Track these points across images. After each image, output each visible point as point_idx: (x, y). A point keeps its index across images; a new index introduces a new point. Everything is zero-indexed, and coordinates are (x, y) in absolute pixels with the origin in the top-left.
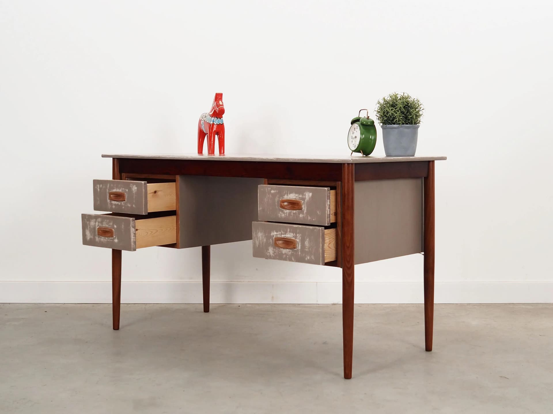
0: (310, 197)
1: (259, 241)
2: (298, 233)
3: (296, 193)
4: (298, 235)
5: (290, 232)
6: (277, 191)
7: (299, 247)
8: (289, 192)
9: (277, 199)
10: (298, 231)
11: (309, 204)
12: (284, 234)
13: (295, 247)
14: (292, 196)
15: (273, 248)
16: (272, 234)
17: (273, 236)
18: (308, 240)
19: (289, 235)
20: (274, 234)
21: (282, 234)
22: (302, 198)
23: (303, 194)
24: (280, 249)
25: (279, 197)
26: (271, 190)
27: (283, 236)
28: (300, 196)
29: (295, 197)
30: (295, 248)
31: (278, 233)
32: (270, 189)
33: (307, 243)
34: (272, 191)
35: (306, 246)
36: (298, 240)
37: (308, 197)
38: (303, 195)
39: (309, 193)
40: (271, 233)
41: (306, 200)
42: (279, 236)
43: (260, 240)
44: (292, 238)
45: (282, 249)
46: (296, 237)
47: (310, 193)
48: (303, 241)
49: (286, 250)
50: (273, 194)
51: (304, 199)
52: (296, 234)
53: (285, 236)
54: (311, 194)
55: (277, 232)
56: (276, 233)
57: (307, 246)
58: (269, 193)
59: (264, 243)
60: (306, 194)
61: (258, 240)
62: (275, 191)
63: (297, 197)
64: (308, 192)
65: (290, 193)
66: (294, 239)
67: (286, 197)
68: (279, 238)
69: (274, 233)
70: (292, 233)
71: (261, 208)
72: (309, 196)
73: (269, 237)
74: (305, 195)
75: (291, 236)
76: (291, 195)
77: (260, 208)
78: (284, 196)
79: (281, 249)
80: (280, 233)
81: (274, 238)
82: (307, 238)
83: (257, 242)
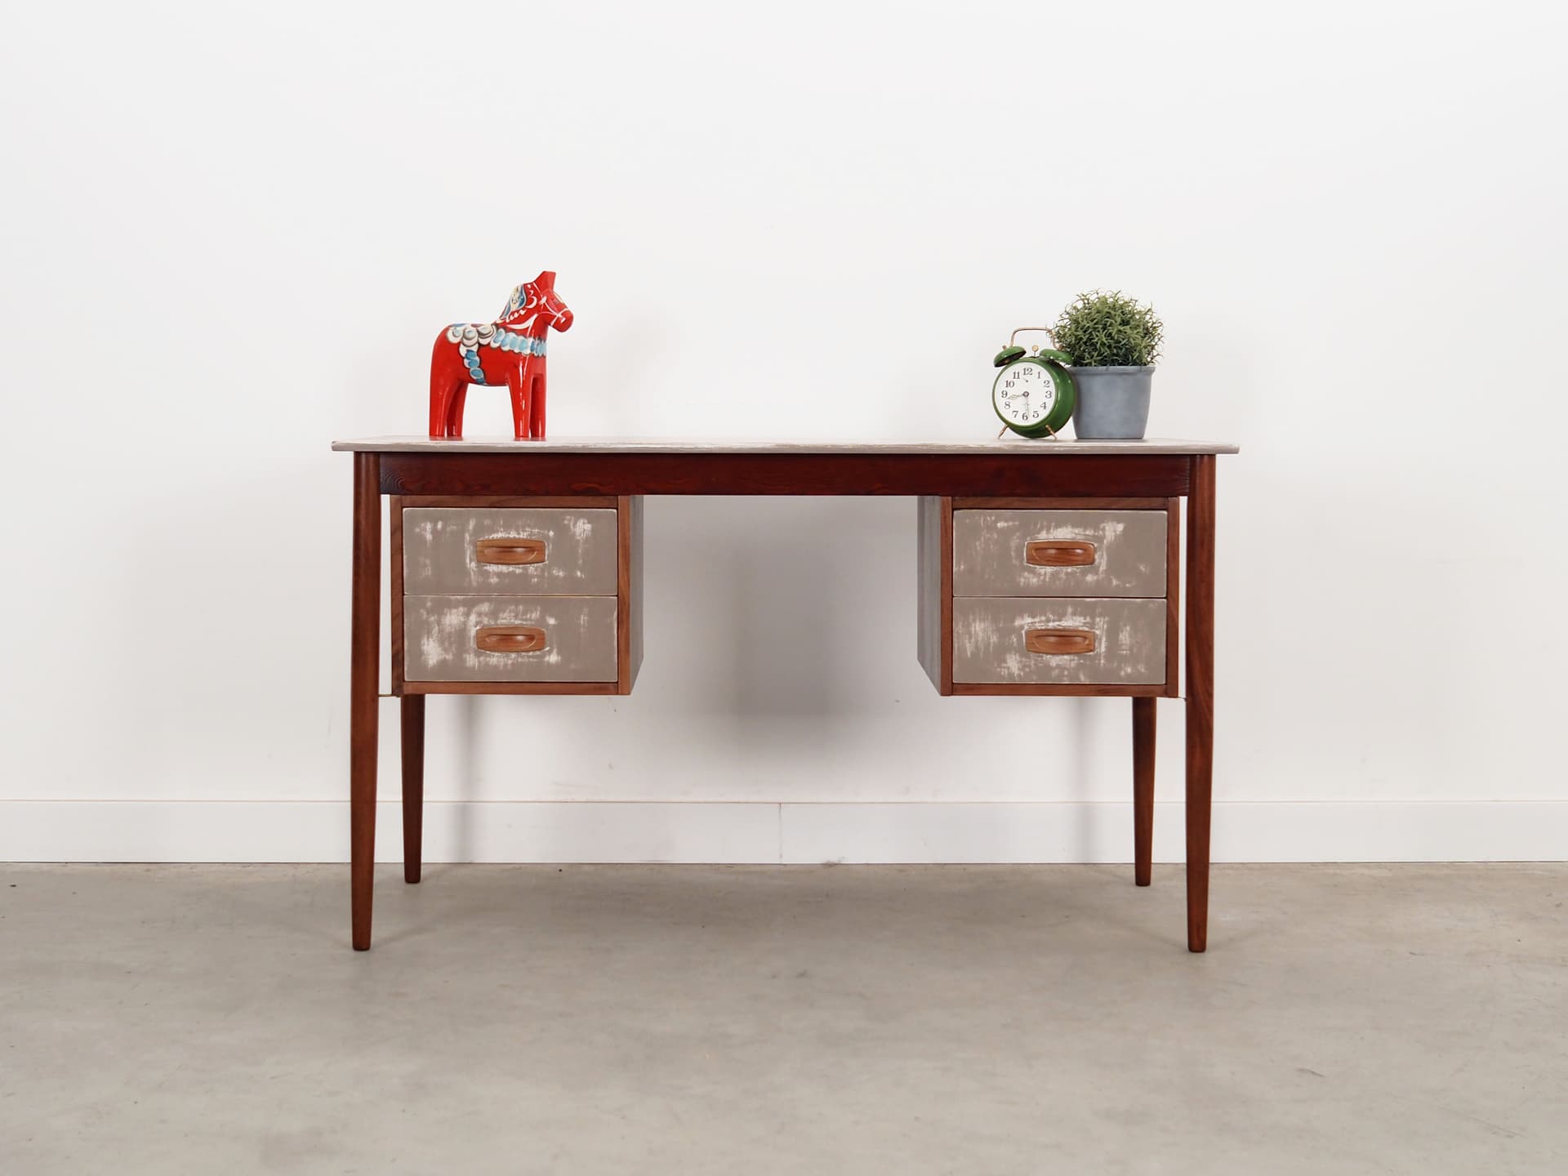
0: (1118, 533)
1: (977, 642)
2: (1100, 615)
3: (1074, 526)
4: (1098, 619)
5: (1074, 614)
6: (1017, 523)
7: (1102, 647)
8: (1053, 524)
9: (1014, 542)
10: (1098, 611)
11: (1115, 552)
12: (1054, 621)
13: (1092, 648)
14: (1064, 534)
15: (1021, 656)
16: (1018, 623)
17: (1022, 627)
18: (1128, 628)
19: (1073, 622)
20: (1025, 622)
21: (1048, 621)
22: (1094, 536)
23: (1098, 527)
24: (1042, 657)
25: (1024, 537)
26: (996, 522)
27: (1051, 625)
28: (1088, 533)
29: (1074, 535)
30: (1091, 651)
31: (1037, 620)
32: (993, 518)
33: (1125, 637)
34: (1000, 525)
35: (1122, 645)
36: (1098, 632)
37: (1113, 534)
38: (1096, 528)
39: (1115, 523)
40: (1013, 621)
41: (1105, 542)
42: (1039, 626)
43: (980, 639)
44: (1081, 629)
45: (1049, 656)
46: (1092, 625)
47: (1119, 523)
48: (1113, 633)
49: (1061, 657)
50: (1001, 531)
51: (1100, 539)
52: (1093, 618)
53: (1059, 625)
54: (1120, 527)
55: (1033, 617)
56: (1030, 620)
57: (1126, 644)
58: (991, 528)
59: (992, 645)
60: (1107, 528)
61: (973, 640)
62: (1011, 523)
63: (1076, 534)
64: (1112, 521)
65: (1057, 527)
66: (1087, 629)
67: (1043, 537)
68: (1041, 630)
69: (1023, 618)
70: (1080, 616)
71: (962, 567)
72: (1115, 531)
73: (1005, 632)
74: (1104, 529)
75: (1077, 624)
76: (1059, 530)
77: (959, 564)
78: (1039, 533)
79: (1044, 655)
80: (1043, 618)
81: (1023, 632)
82: (1125, 625)
83: (968, 645)
